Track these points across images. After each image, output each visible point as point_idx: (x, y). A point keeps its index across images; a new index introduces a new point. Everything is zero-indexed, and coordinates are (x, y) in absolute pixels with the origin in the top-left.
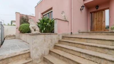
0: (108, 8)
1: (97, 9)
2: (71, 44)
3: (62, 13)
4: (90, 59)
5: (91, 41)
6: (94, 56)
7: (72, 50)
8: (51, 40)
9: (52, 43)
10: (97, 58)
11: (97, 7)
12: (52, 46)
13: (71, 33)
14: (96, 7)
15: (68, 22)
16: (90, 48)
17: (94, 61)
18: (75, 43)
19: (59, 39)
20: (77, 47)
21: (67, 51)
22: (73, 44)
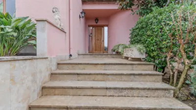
0: (107, 26)
1: (97, 23)
2: (81, 77)
3: (53, 12)
4: (120, 94)
5: (110, 67)
6: (125, 89)
7: (92, 88)
8: (34, 75)
9: (36, 82)
10: (129, 90)
11: (97, 20)
12: (34, 91)
13: (71, 55)
14: (95, 20)
15: (65, 33)
16: (114, 77)
17: (125, 96)
18: (90, 74)
19: (51, 70)
20: (94, 80)
21: (79, 92)
22: (87, 77)
